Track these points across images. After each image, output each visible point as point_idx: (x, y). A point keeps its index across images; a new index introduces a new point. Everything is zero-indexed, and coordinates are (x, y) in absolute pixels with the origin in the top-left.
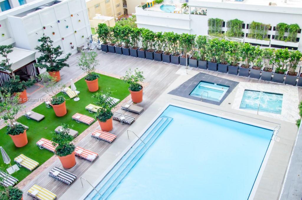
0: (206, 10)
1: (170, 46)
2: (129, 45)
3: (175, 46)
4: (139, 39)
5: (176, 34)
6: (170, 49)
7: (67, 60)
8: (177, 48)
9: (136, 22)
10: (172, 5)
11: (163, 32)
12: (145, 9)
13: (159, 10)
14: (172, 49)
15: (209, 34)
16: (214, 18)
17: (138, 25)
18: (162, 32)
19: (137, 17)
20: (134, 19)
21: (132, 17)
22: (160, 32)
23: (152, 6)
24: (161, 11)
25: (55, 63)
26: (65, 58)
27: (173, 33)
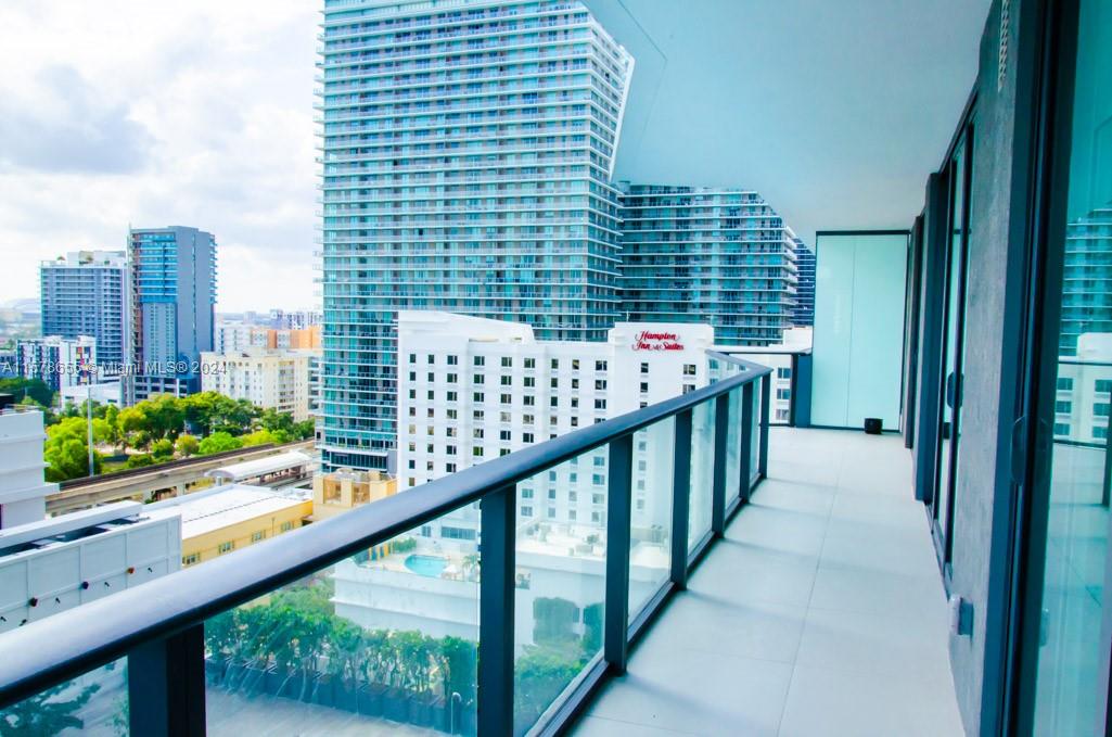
0: (529, 575)
1: (410, 672)
2: (289, 664)
3: (421, 673)
4: (321, 650)
5: (428, 637)
6: (408, 681)
7: (84, 706)
8: (427, 679)
9: (333, 599)
10: (440, 555)
11: (393, 629)
12: (364, 564)
13: (403, 568)
14: (413, 681)
15: (535, 639)
16: (551, 596)
17: (336, 607)
18: (388, 631)
19: (337, 585)
20: (328, 589)
21: (323, 585)
22: (383, 629)
23: (382, 555)
24: (409, 571)
25: (38, 715)
26: (75, 699)
27: (419, 633)
